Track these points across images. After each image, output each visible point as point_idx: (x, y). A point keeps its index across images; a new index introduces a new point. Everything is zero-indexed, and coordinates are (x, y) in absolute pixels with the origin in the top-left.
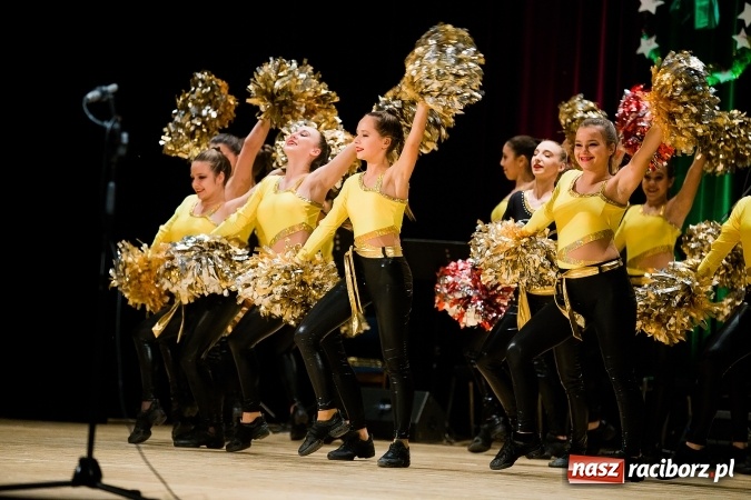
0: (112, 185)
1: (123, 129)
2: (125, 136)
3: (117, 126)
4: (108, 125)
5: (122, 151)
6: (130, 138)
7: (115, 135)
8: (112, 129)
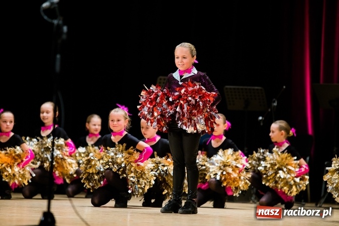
0: (58, 56)
1: (64, 24)
2: (65, 29)
3: (61, 22)
4: (55, 22)
5: (64, 37)
6: (68, 29)
7: (59, 27)
8: (58, 25)
